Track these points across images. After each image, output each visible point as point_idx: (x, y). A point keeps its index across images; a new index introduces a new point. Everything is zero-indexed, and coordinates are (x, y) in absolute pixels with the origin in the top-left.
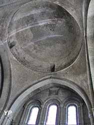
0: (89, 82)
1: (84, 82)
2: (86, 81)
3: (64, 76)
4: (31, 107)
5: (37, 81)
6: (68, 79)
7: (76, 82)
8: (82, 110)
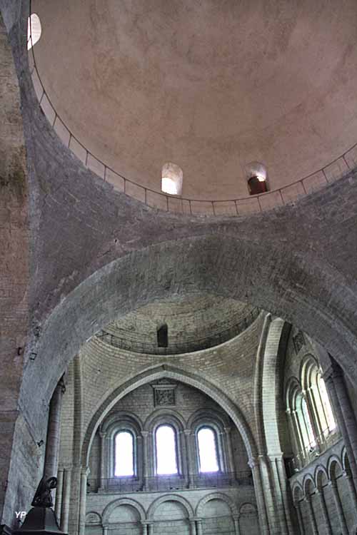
0: (255, 400)
1: (245, 397)
2: (249, 396)
3: (197, 369)
4: (114, 432)
5: (132, 376)
6: (207, 378)
7: (226, 392)
8: (228, 443)
